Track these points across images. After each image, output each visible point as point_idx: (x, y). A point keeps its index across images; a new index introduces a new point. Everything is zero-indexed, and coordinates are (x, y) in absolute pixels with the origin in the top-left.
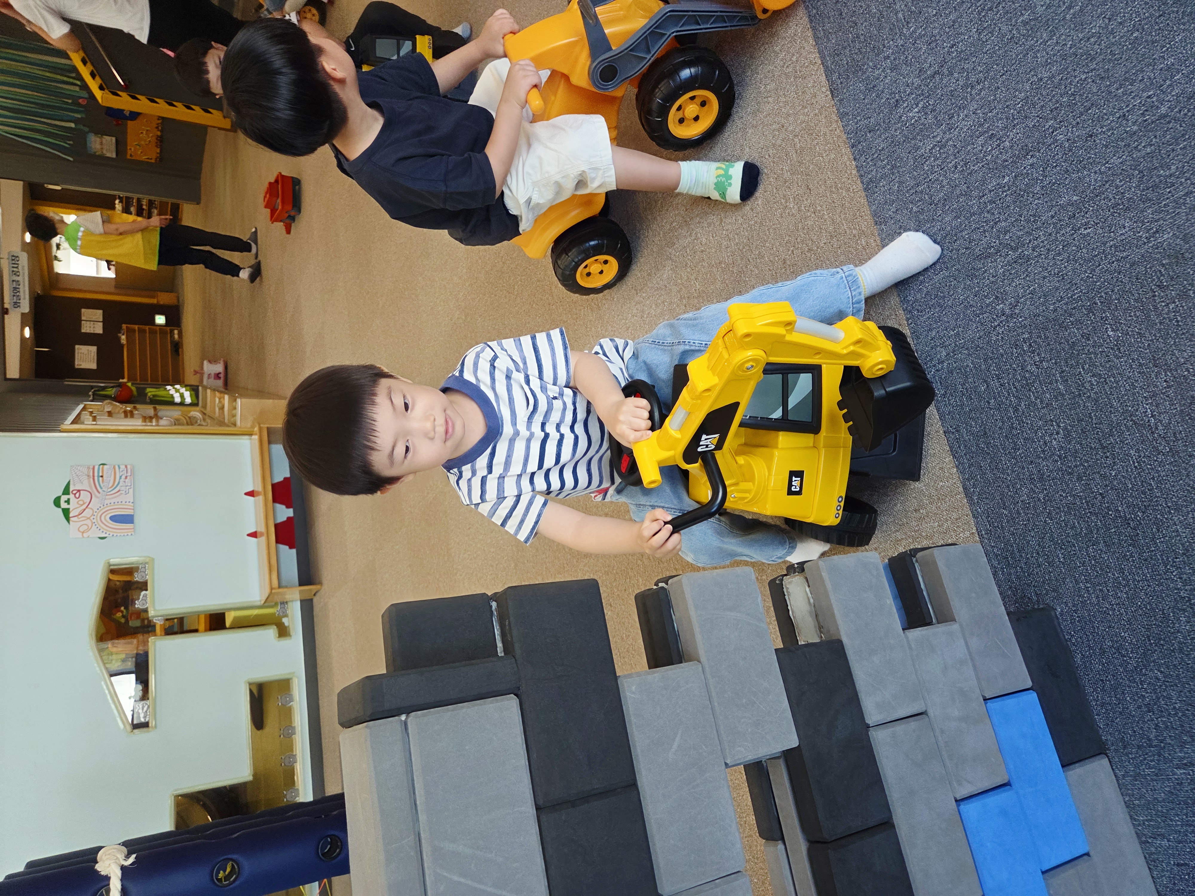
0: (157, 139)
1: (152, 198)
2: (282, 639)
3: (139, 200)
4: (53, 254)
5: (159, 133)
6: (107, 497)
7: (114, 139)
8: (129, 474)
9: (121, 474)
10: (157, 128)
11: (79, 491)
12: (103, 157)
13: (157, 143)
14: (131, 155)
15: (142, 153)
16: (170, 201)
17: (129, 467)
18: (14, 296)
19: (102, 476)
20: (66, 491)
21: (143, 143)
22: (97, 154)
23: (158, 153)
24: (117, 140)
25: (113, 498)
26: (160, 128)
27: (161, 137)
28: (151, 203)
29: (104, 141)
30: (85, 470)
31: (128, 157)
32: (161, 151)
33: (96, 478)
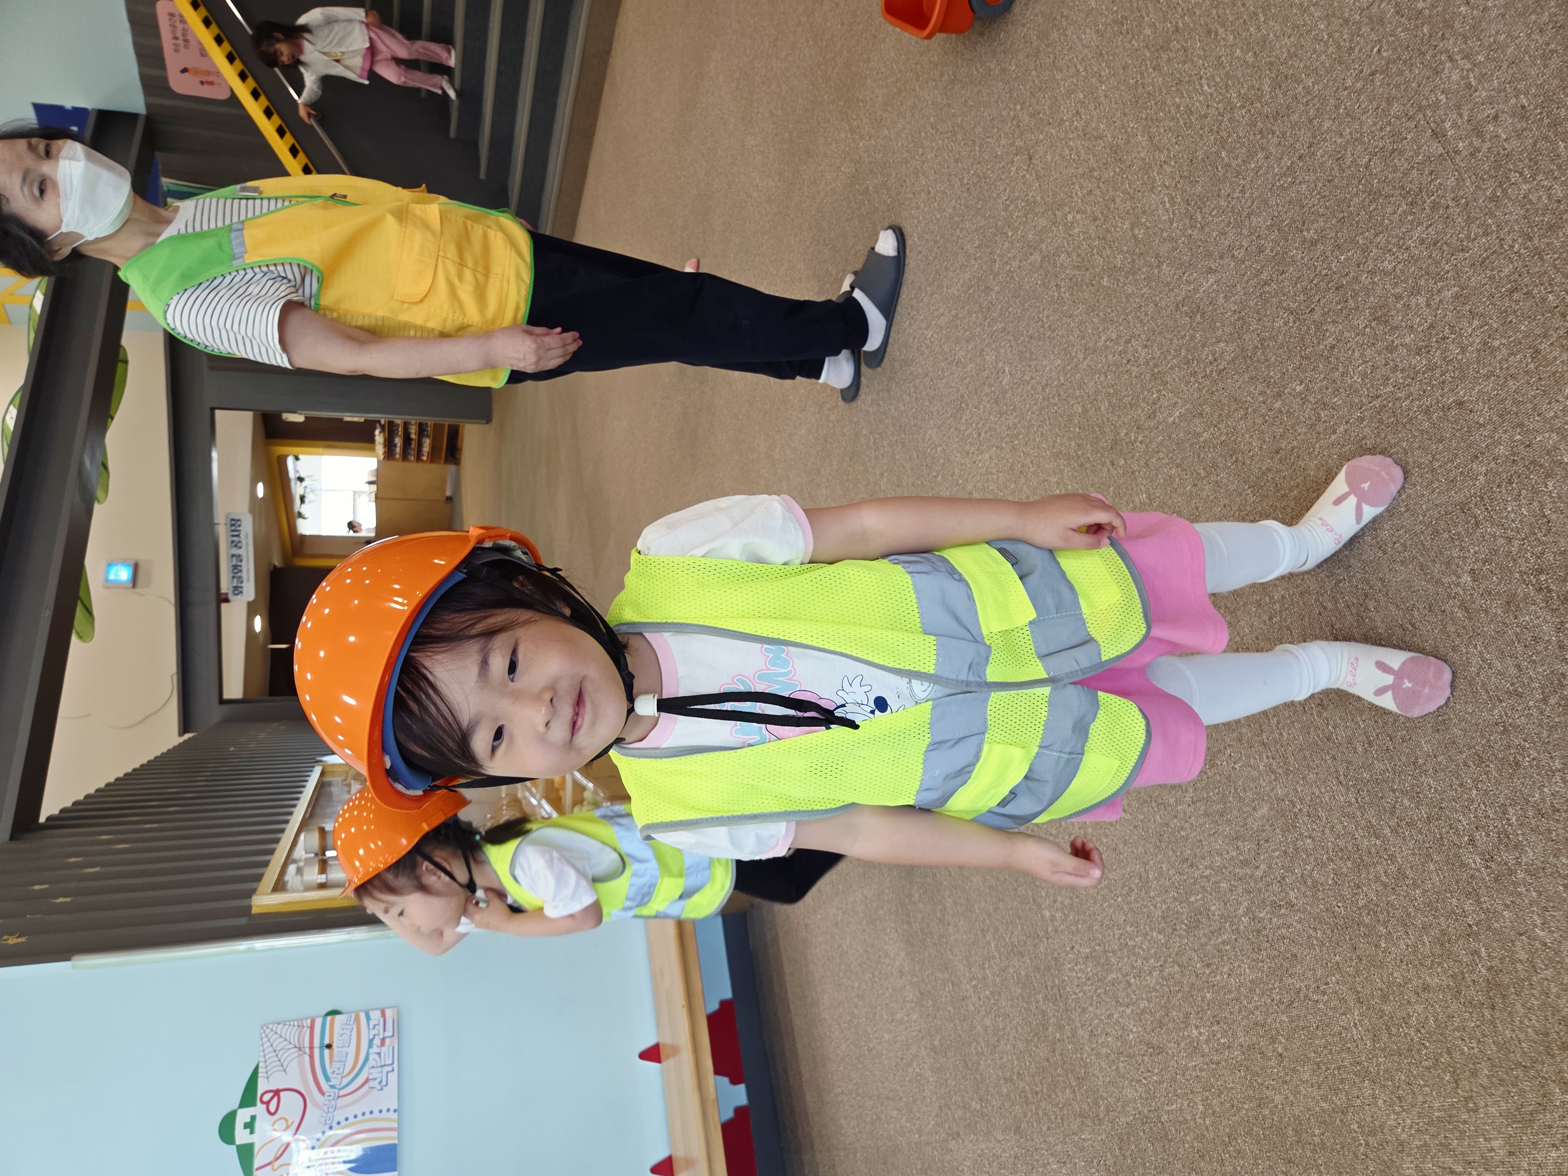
1: (423, 420)
3: (406, 425)
4: (296, 510)
6: (341, 1102)
8: (389, 1033)
9: (372, 1032)
11: (277, 1093)
16: (447, 422)
17: (389, 1013)
18: (233, 577)
19: (329, 1046)
20: (249, 1097)
25: (353, 1103)
28: (422, 428)
30: (292, 1033)
33: (317, 1052)
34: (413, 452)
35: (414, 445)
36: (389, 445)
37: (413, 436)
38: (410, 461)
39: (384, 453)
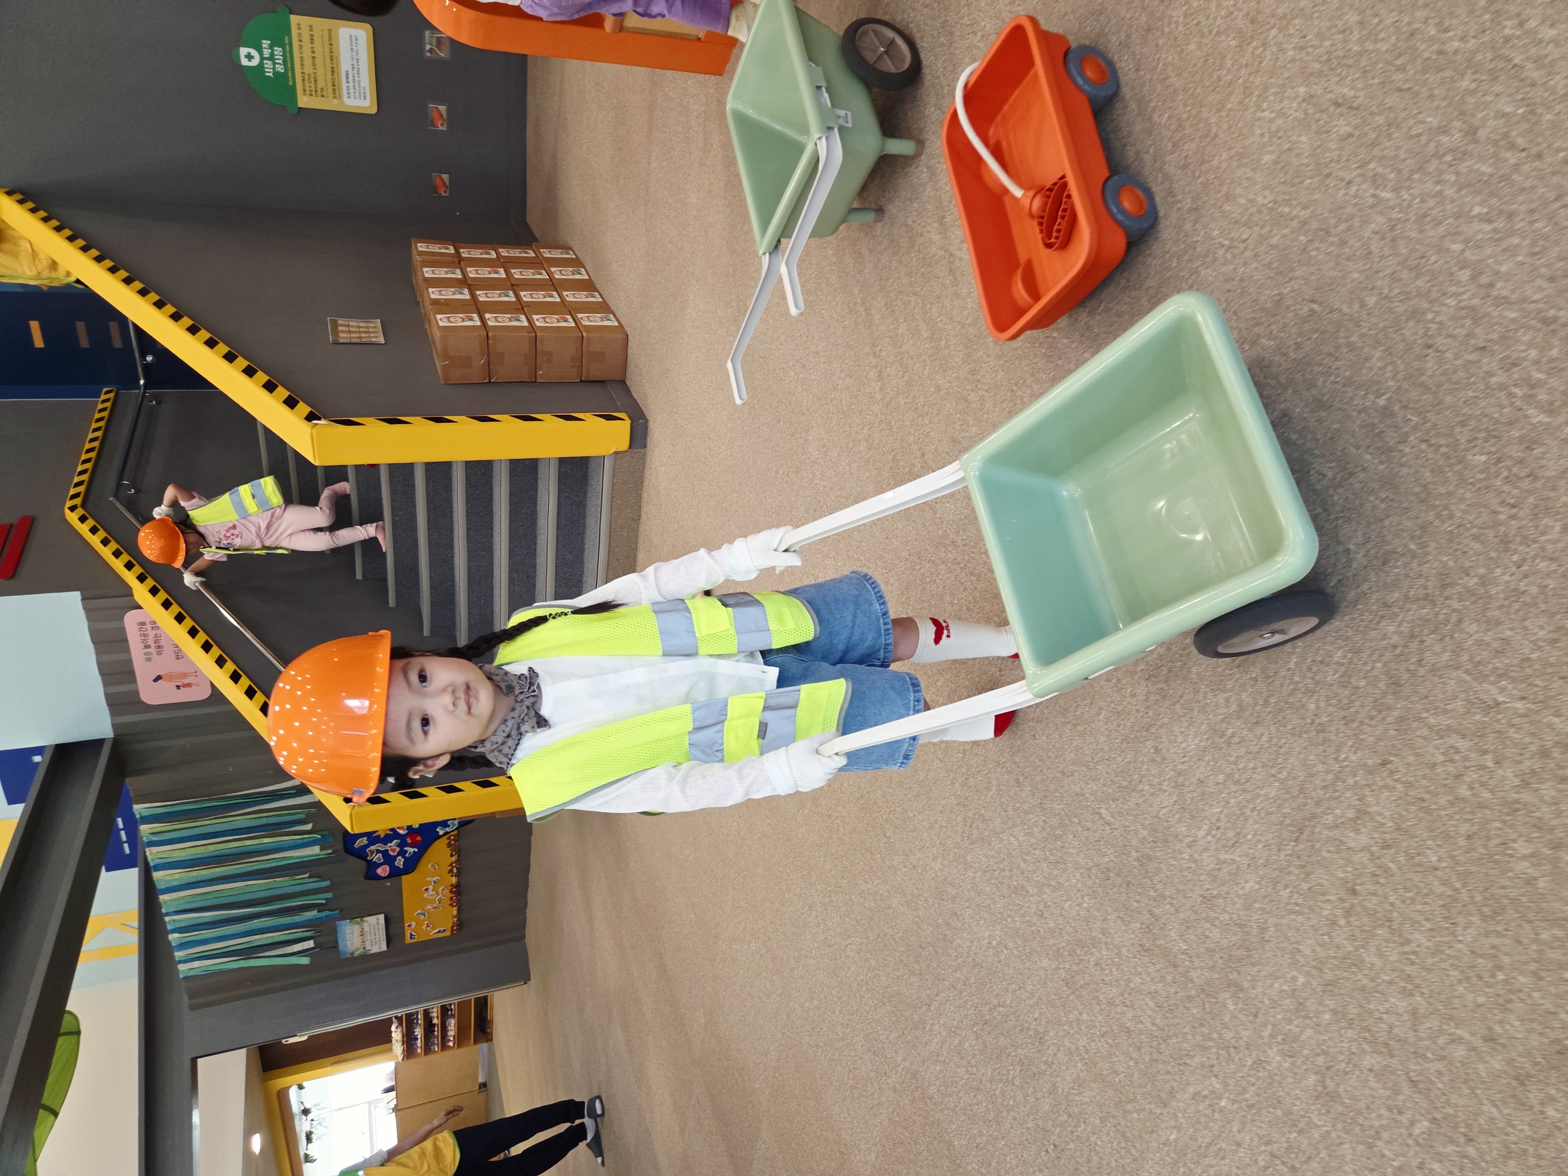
0: (451, 892)
1: (445, 1001)
3: (427, 1013)
5: (454, 880)
7: (382, 917)
10: (451, 871)
12: (366, 957)
13: (451, 898)
14: (412, 937)
15: (428, 925)
16: (472, 996)
21: (428, 907)
22: (356, 954)
23: (454, 917)
24: (386, 917)
26: (455, 870)
27: (457, 885)
28: (445, 1011)
29: (367, 927)
31: (408, 941)
32: (459, 910)
34: (436, 1041)
35: (437, 1032)
36: (409, 1040)
37: (435, 1021)
38: (435, 1052)
39: (403, 1051)
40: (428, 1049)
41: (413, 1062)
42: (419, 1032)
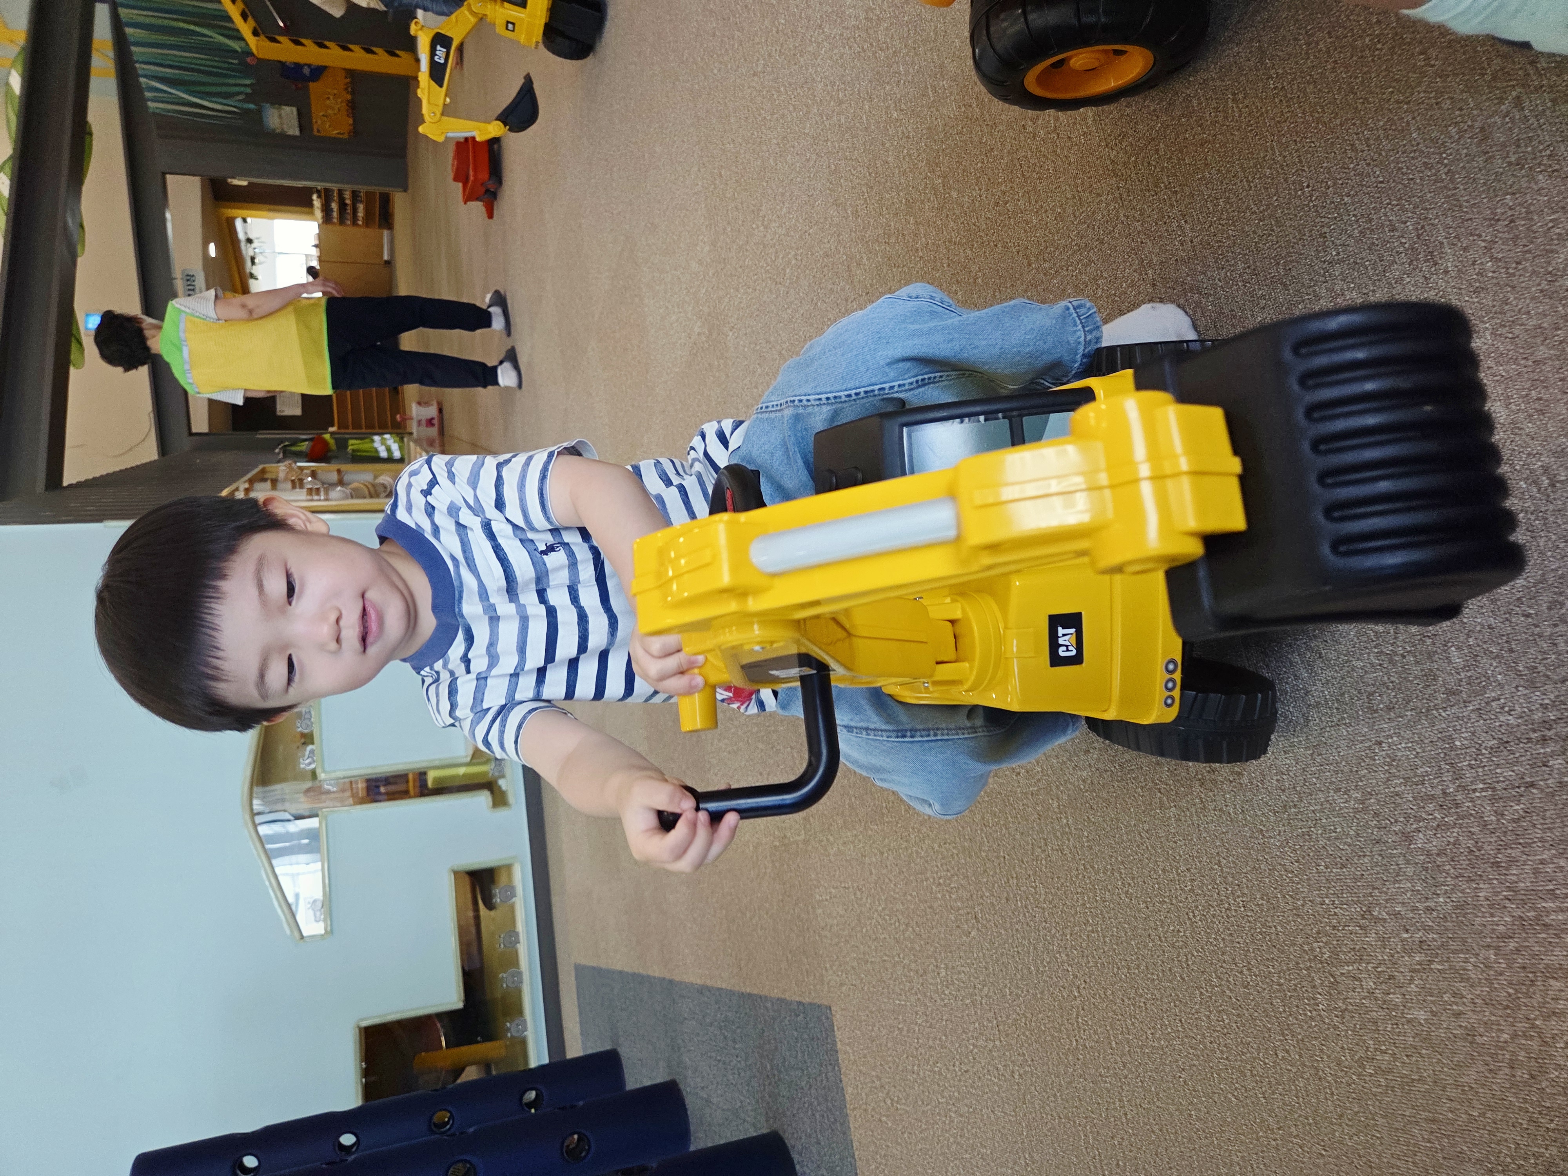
0: (347, 105)
1: (356, 187)
2: (495, 810)
3: (340, 192)
4: (248, 271)
5: (349, 97)
7: (294, 109)
10: (346, 89)
12: (283, 136)
13: (347, 110)
14: (318, 131)
15: (330, 126)
16: (378, 189)
21: (330, 112)
22: (276, 132)
23: (350, 125)
24: (298, 110)
26: (350, 89)
27: (352, 101)
28: (355, 195)
29: (283, 114)
31: (316, 133)
32: (354, 121)
34: (349, 217)
35: (349, 210)
36: (326, 210)
37: (348, 202)
38: (347, 225)
39: (323, 217)
40: (342, 221)
41: (330, 227)
42: (334, 206)
